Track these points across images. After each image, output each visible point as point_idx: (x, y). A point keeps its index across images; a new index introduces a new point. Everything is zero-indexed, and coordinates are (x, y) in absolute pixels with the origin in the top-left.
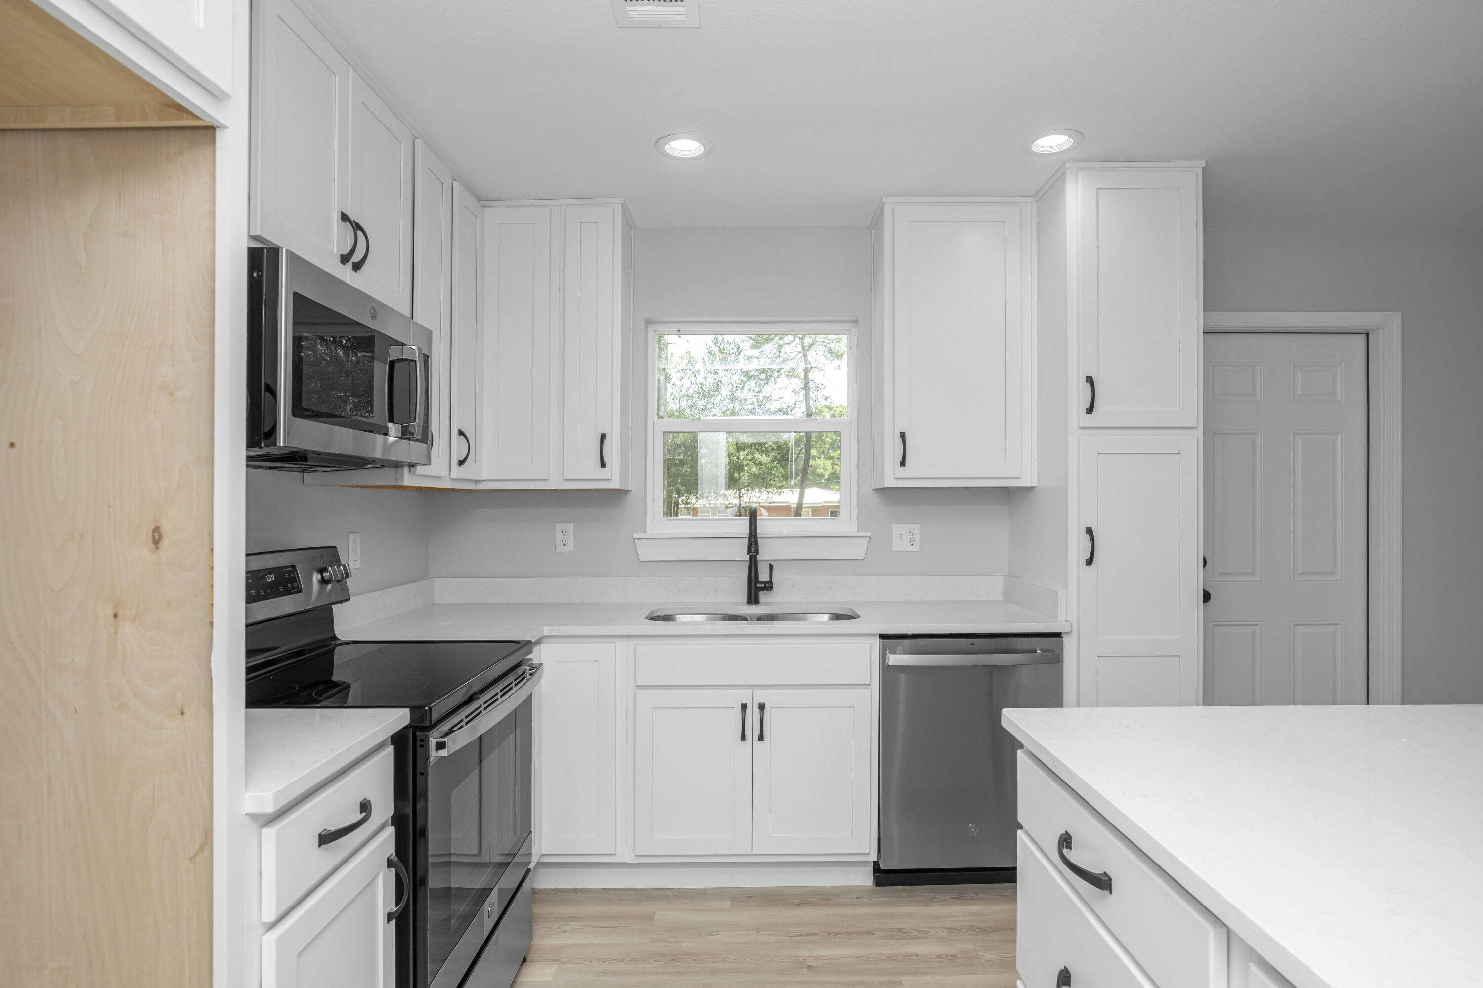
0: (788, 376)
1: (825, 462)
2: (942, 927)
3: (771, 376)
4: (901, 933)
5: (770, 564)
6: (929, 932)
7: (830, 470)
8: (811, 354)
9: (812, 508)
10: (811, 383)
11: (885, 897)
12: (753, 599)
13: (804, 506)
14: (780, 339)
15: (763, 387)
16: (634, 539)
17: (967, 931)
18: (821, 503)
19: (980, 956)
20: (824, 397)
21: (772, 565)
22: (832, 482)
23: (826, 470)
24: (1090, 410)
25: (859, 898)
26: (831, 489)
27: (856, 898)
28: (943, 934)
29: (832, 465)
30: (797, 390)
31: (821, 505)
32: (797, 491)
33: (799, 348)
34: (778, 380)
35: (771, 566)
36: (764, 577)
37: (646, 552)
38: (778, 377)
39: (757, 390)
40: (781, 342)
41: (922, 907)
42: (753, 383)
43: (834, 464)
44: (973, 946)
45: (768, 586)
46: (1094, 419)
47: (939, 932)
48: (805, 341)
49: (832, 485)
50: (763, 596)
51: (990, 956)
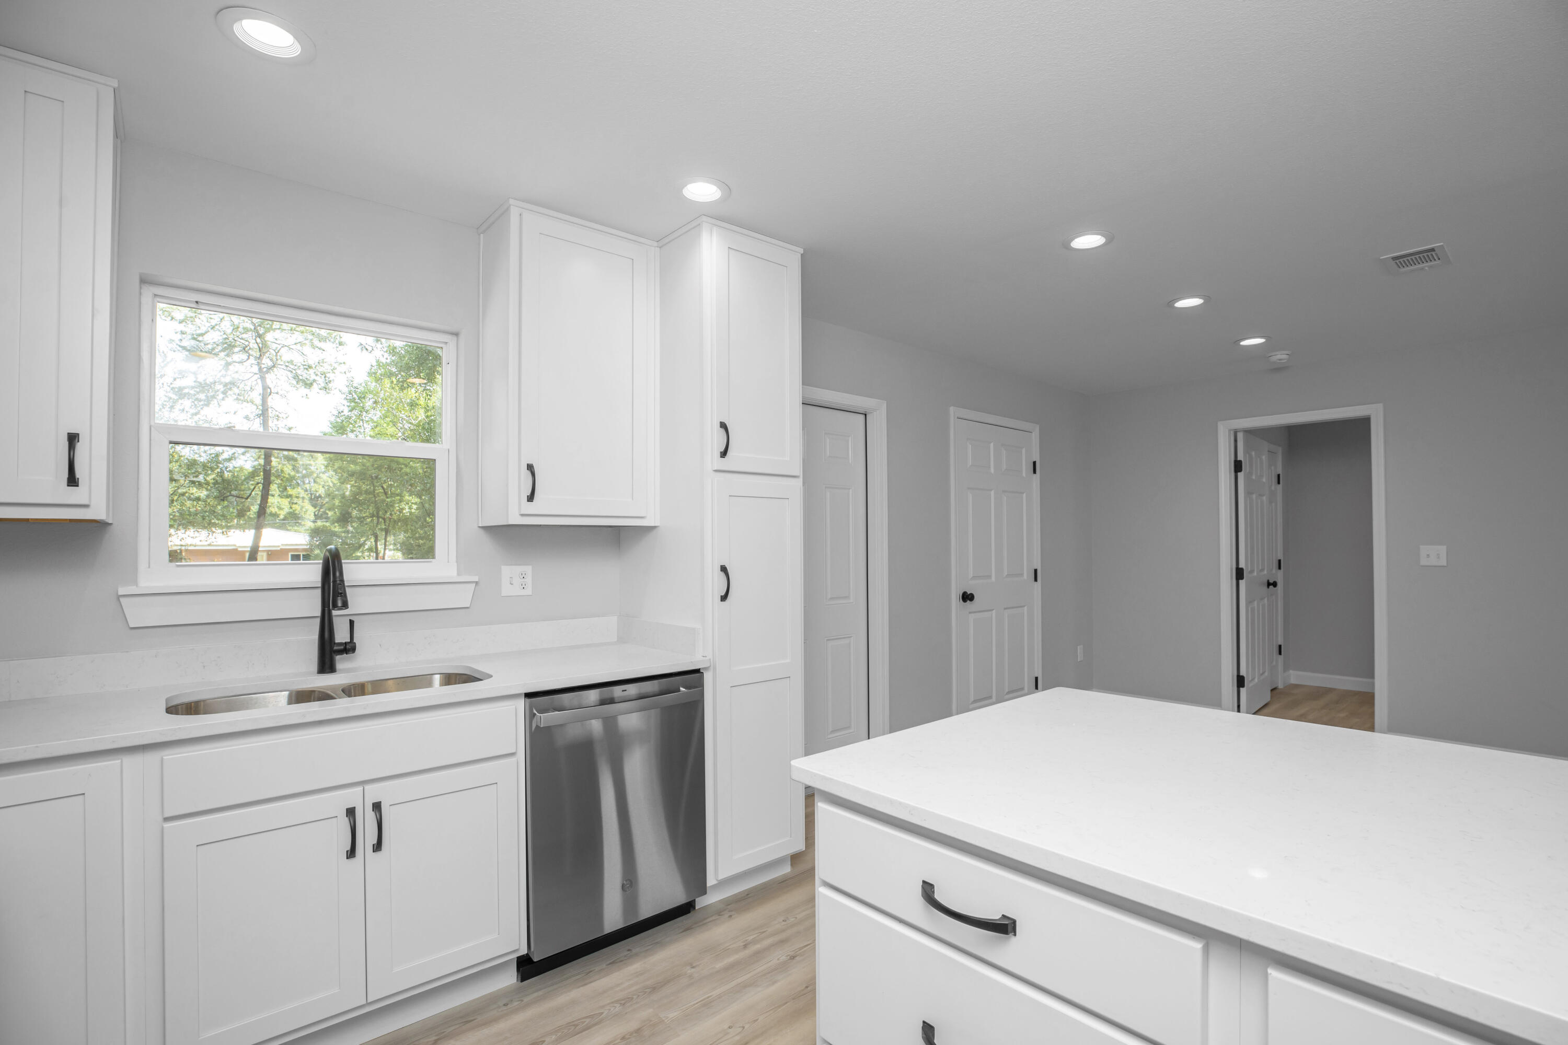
0: (237, 399)
1: (280, 500)
2: (612, 1003)
3: (213, 397)
4: (573, 1027)
5: (350, 620)
6: (602, 1013)
7: (287, 510)
8: (270, 378)
9: (268, 551)
10: (270, 410)
11: (537, 991)
12: (326, 665)
13: (260, 549)
14: (228, 355)
15: (202, 408)
16: (119, 597)
17: (639, 996)
18: (279, 546)
19: (664, 1019)
20: (287, 427)
21: (353, 621)
22: (289, 523)
23: (280, 509)
24: (724, 454)
25: (508, 1004)
26: (287, 530)
27: (504, 1005)
28: (617, 1009)
29: (290, 504)
30: (252, 417)
31: (279, 549)
32: (252, 532)
33: (255, 369)
34: (223, 403)
35: (352, 623)
36: (341, 636)
37: (138, 614)
38: (223, 399)
39: (193, 411)
40: (229, 359)
41: (582, 988)
42: (187, 403)
43: (291, 503)
44: (651, 1010)
45: (349, 648)
46: (728, 463)
47: (612, 1009)
48: (263, 362)
49: (290, 526)
50: (341, 662)
51: (672, 1015)
